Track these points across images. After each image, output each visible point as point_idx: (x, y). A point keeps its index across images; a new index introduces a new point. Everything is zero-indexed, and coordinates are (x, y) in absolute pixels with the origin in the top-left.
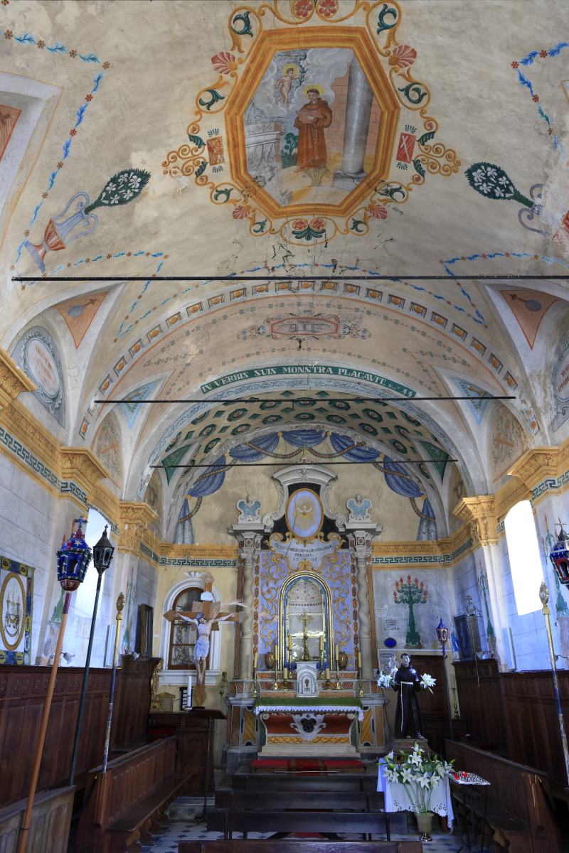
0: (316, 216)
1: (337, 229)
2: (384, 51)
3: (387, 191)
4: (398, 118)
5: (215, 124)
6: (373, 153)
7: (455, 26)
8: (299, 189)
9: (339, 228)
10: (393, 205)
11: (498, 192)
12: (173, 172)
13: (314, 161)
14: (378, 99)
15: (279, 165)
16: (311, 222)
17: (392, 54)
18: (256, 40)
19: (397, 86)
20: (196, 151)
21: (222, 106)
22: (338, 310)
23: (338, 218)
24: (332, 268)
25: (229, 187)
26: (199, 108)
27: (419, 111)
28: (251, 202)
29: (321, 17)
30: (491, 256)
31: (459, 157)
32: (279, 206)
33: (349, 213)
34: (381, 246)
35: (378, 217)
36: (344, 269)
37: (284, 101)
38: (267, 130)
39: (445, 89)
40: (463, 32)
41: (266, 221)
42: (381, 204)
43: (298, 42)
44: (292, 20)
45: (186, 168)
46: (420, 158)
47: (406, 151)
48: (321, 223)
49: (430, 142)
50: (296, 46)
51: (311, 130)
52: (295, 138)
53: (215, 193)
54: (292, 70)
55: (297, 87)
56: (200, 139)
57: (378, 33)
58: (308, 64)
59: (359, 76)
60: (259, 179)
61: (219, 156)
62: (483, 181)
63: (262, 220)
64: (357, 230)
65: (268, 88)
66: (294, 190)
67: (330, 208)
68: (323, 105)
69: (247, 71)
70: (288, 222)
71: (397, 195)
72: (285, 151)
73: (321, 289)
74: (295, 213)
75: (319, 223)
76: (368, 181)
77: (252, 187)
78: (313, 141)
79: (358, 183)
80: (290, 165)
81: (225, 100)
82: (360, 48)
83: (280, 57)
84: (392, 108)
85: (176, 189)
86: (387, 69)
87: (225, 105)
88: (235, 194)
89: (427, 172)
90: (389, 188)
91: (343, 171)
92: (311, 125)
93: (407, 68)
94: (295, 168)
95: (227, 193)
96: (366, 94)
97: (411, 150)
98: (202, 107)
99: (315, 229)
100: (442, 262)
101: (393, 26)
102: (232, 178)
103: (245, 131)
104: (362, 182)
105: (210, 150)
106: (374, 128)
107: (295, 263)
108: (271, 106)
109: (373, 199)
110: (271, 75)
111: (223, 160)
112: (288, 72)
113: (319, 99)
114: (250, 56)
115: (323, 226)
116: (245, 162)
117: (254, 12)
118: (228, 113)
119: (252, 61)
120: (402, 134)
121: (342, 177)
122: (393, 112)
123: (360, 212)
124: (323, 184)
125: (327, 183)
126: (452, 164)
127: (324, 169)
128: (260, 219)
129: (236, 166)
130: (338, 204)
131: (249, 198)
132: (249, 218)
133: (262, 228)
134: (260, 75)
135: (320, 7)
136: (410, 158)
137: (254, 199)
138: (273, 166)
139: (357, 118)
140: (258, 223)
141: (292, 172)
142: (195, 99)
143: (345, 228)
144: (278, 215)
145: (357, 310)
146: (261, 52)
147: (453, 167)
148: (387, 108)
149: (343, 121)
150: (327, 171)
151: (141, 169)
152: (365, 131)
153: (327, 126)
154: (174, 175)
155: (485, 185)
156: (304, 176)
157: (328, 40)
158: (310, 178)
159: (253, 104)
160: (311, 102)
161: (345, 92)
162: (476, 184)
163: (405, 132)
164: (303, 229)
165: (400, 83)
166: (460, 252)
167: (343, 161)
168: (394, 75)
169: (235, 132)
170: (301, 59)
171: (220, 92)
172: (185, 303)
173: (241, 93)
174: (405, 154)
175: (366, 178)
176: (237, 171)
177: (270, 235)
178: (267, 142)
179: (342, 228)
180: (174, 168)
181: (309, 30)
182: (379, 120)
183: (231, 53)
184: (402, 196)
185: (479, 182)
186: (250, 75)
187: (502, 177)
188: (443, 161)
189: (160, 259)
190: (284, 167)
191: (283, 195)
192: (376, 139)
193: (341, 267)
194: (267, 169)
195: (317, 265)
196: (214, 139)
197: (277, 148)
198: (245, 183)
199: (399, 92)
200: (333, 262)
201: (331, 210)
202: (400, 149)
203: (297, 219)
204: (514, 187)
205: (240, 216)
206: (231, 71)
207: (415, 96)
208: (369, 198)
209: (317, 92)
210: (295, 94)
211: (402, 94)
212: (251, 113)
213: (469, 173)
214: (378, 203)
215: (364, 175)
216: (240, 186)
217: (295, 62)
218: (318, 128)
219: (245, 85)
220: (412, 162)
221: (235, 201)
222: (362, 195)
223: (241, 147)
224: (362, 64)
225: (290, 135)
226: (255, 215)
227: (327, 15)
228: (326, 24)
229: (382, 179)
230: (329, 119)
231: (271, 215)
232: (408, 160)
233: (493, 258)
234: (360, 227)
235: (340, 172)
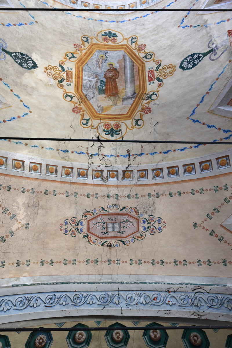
0: (116, 122)
1: (127, 127)
2: (135, 48)
3: (148, 97)
4: (145, 67)
5: (71, 65)
6: (138, 83)
7: (156, 32)
8: (106, 106)
9: (128, 126)
10: (152, 103)
11: (196, 62)
12: (49, 74)
13: (113, 93)
14: (136, 63)
15: (97, 92)
16: (113, 125)
17: (137, 48)
18: (90, 45)
19: (142, 57)
20: (61, 72)
21: (75, 60)
22: (136, 199)
23: (127, 121)
24: (128, 157)
25: (73, 95)
26: (66, 57)
27: (152, 60)
28: (82, 106)
29: (112, 43)
30: (210, 89)
31: (173, 65)
32: (96, 112)
33: (132, 116)
34: (153, 130)
35: (147, 113)
36: (135, 156)
37: (99, 67)
38: (92, 76)
39: (159, 49)
40: (159, 32)
41: (89, 119)
42: (147, 105)
43: (105, 48)
44: (102, 42)
45: (55, 76)
46: (158, 76)
47: (152, 77)
48: (118, 125)
49: (160, 68)
50: (104, 49)
51: (111, 80)
52: (104, 82)
53: (65, 95)
54: (103, 56)
55: (105, 63)
56: (64, 68)
57: (132, 44)
58: (108, 55)
59: (127, 58)
60: (87, 96)
61: (71, 79)
62: (188, 64)
63: (88, 118)
64: (139, 125)
65: (93, 61)
66: (104, 106)
67: (123, 116)
68: (115, 70)
69: (86, 53)
70: (101, 123)
71: (154, 97)
72: (100, 87)
73: (123, 179)
74: (104, 118)
75: (117, 126)
76: (138, 96)
77: (84, 99)
78: (112, 85)
79: (134, 99)
80: (102, 94)
81: (76, 59)
82: (126, 49)
83: (98, 52)
84: (142, 65)
85: (48, 82)
86: (137, 53)
87: (76, 60)
88: (75, 99)
89: (163, 79)
90: (149, 95)
91: (126, 96)
92: (111, 78)
93: (144, 50)
94: (104, 95)
95: (72, 97)
96: (131, 63)
97: (154, 76)
98: (67, 57)
99: (116, 129)
100: (188, 118)
101: (136, 41)
102: (75, 91)
103: (83, 73)
104: (136, 98)
105: (67, 74)
106: (136, 74)
107: (105, 153)
108: (94, 68)
109: (143, 104)
110: (95, 57)
111: (72, 81)
112: (101, 57)
113: (113, 67)
114: (87, 49)
115: (119, 127)
116: (82, 86)
117: (90, 37)
118: (77, 64)
119: (88, 50)
120: (148, 71)
121: (126, 99)
122: (143, 65)
123: (138, 114)
124: (118, 105)
125: (120, 103)
126: (172, 69)
127: (118, 97)
128: (86, 117)
129: (77, 86)
130: (126, 113)
131: (82, 104)
132: (80, 114)
133: (87, 123)
134: (91, 56)
135: (111, 40)
136: (154, 78)
137: (84, 105)
138: (94, 92)
139: (129, 72)
140: (85, 119)
141: (103, 97)
142: (65, 53)
143: (131, 126)
144: (96, 118)
145: (149, 196)
146: (91, 49)
147: (173, 70)
148: (140, 65)
149: (124, 75)
150: (119, 98)
151: (35, 61)
152: (133, 76)
153: (118, 78)
154: (48, 75)
155: (189, 65)
156: (109, 100)
157: (115, 49)
158: (111, 102)
159: (87, 65)
160: (110, 68)
161: (123, 64)
162: (186, 68)
163: (149, 70)
164: (109, 129)
165: (142, 55)
166: (194, 103)
167: (126, 92)
168: (140, 54)
169: (79, 72)
170: (106, 53)
171: (75, 55)
172: (30, 157)
173: (83, 59)
174: (152, 78)
175: (137, 96)
176: (78, 89)
177: (91, 129)
178: (92, 81)
179: (130, 126)
180: (50, 72)
181: (108, 45)
182: (137, 70)
183: (81, 45)
184: (156, 95)
185: (186, 66)
186: (87, 54)
187: (194, 56)
188: (168, 71)
189: (27, 111)
190: (99, 94)
191: (99, 107)
192: (138, 77)
193: (133, 155)
194: (92, 93)
195: (118, 156)
196: (70, 71)
197: (96, 85)
198: (81, 96)
199: (143, 58)
200: (128, 152)
201: (123, 117)
202: (149, 77)
203: (106, 122)
204: (201, 54)
205: (76, 112)
206: (81, 51)
207: (149, 57)
208: (140, 104)
209: (112, 65)
210: (104, 65)
211: (144, 59)
212: (86, 67)
213: (181, 67)
214: (146, 105)
215: (136, 94)
216: (78, 96)
217: (104, 54)
218: (114, 79)
219: (85, 57)
220: (156, 80)
221: (75, 103)
222: (137, 105)
223: (81, 79)
224: (128, 54)
225: (102, 81)
226: (84, 114)
227: (114, 42)
228: (114, 44)
229: (144, 93)
230: (118, 75)
231: (92, 117)
232: (154, 79)
233: (212, 89)
234: (140, 122)
235: (125, 97)
